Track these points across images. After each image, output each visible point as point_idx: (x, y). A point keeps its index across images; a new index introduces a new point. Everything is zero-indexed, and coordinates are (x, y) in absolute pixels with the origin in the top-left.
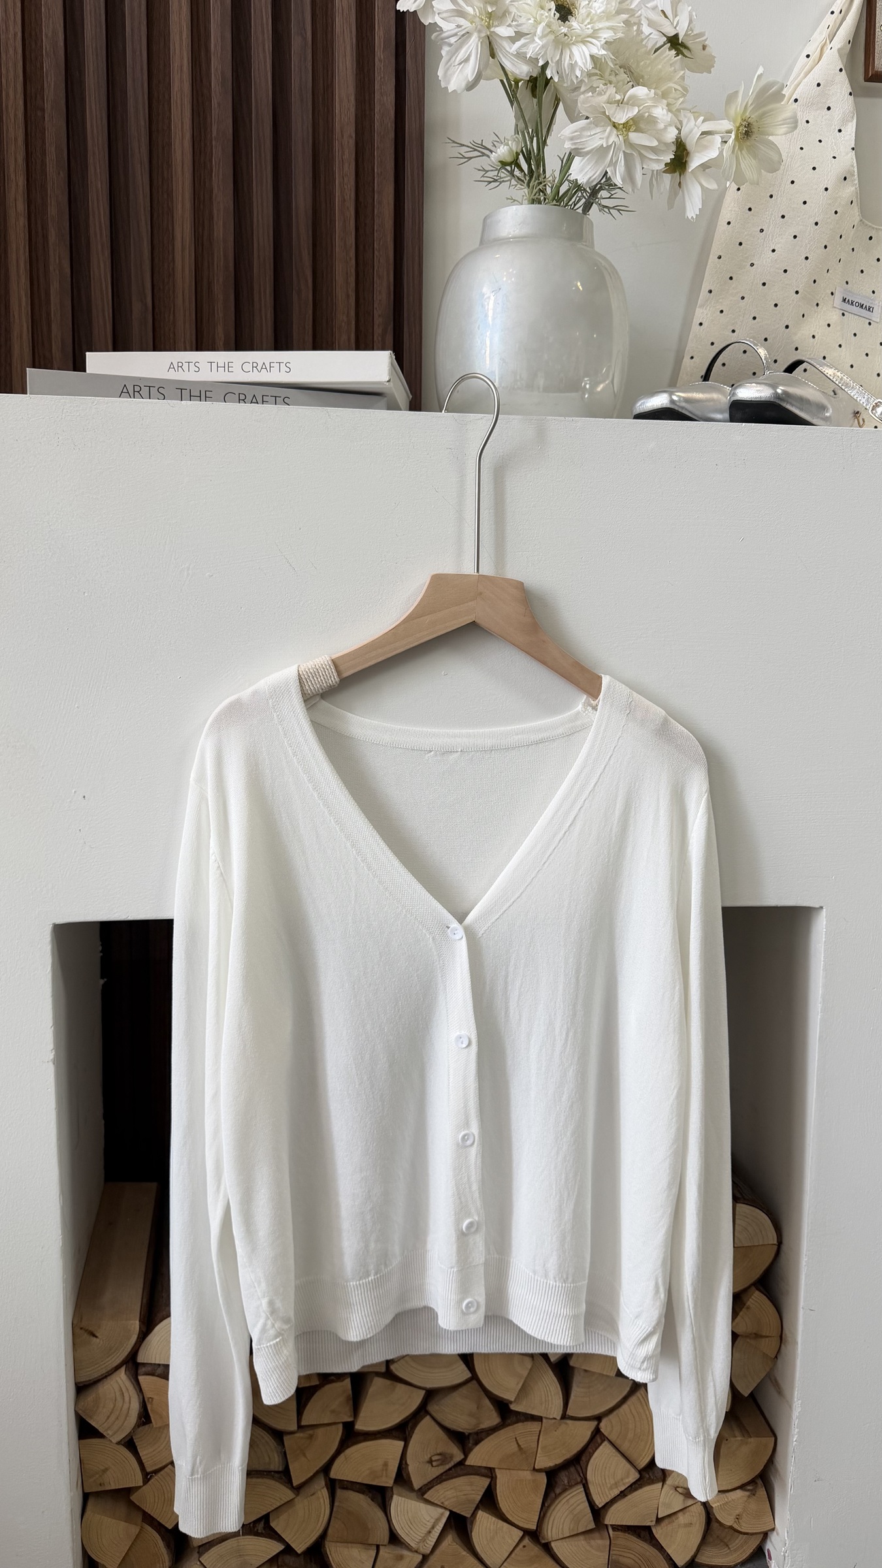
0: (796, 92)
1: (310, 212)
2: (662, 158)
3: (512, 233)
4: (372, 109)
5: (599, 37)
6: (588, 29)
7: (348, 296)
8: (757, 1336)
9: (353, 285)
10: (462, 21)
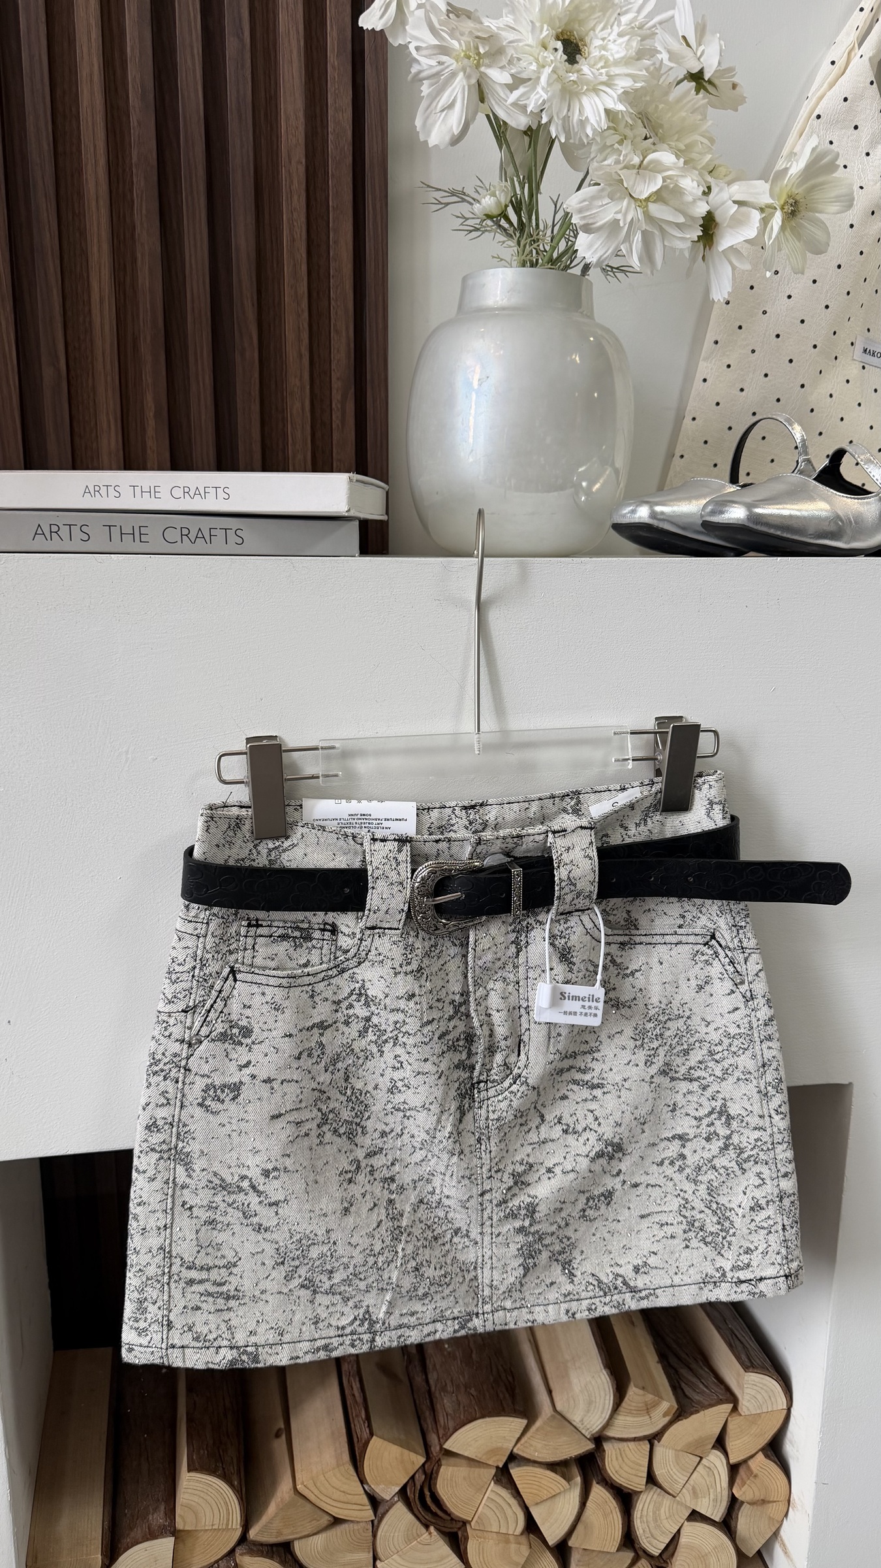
0: (819, 107)
1: (253, 255)
2: (688, 236)
3: (500, 302)
4: (325, 126)
5: (617, 85)
6: (601, 74)
7: (301, 356)
8: (764, 1502)
9: (306, 341)
10: (444, 58)
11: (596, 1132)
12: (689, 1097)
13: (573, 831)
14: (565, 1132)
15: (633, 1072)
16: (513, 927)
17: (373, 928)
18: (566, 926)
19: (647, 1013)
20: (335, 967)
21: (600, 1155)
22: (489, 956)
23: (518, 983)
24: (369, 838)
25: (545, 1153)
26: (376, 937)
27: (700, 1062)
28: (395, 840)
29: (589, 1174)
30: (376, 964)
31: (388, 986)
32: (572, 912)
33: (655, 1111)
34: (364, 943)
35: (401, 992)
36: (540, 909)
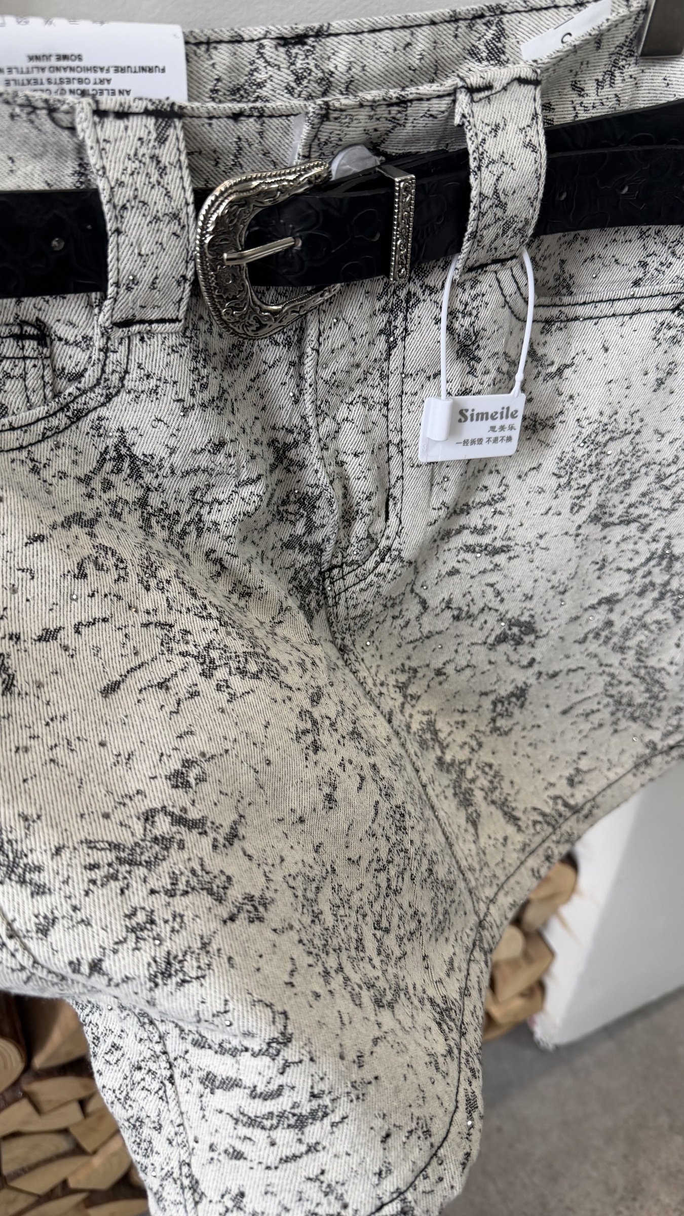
11: (497, 611)
12: (624, 546)
13: (505, 89)
14: (457, 618)
15: (554, 524)
16: (383, 302)
17: (127, 323)
18: (473, 292)
19: (580, 433)
20: (61, 409)
21: (502, 639)
22: (342, 361)
23: (386, 404)
24: (88, 111)
25: (429, 651)
26: (136, 340)
27: (644, 495)
28: (147, 113)
29: (489, 667)
30: (143, 396)
31: (173, 435)
32: (486, 265)
33: (579, 575)
34: (112, 357)
35: (201, 440)
36: (432, 263)
